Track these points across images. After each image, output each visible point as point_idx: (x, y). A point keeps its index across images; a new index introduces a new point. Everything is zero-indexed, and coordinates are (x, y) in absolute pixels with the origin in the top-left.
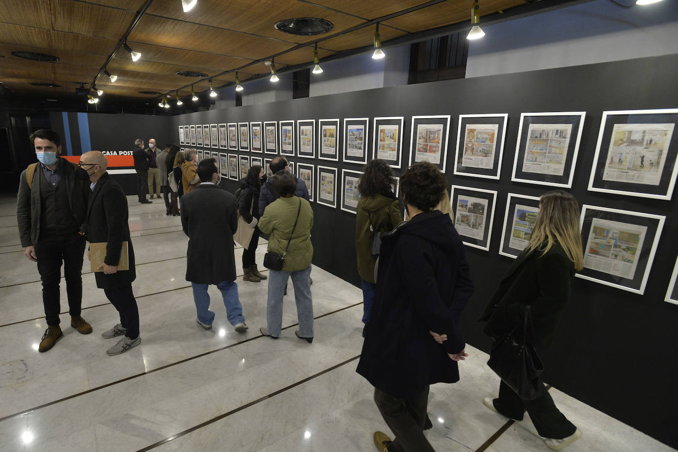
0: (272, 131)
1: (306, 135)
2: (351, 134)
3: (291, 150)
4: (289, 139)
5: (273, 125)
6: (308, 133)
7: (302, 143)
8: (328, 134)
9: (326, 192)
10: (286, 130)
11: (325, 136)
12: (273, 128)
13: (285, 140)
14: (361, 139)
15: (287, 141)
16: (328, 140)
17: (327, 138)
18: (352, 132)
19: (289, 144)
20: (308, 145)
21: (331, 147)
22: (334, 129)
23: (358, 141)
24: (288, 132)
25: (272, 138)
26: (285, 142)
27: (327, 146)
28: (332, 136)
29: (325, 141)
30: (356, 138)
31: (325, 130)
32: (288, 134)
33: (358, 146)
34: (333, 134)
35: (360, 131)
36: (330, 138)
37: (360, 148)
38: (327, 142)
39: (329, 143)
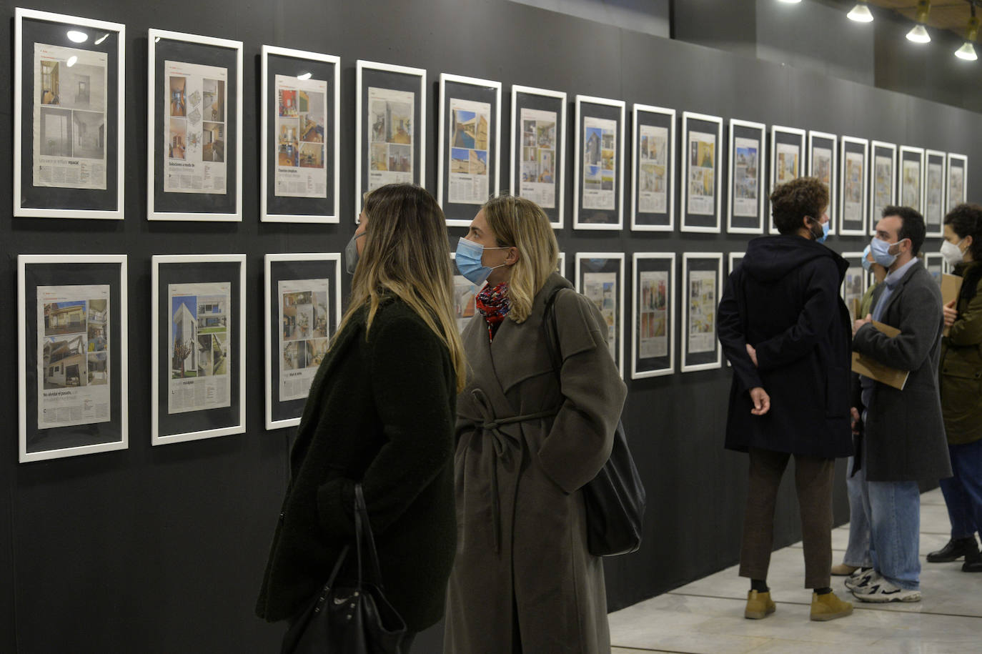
0: (544, 130)
1: (653, 156)
2: (740, 159)
3: (612, 207)
4: (608, 166)
5: (553, 104)
6: (658, 149)
7: (642, 182)
8: (700, 160)
9: (700, 331)
10: (596, 132)
11: (695, 163)
12: (548, 117)
13: (594, 170)
14: (753, 172)
15: (599, 176)
16: (700, 173)
17: (699, 168)
18: (742, 156)
19: (607, 186)
20: (657, 190)
21: (705, 193)
22: (712, 144)
23: (751, 179)
24: (603, 142)
25: (545, 163)
26: (593, 178)
27: (698, 191)
28: (707, 163)
29: (694, 177)
30: (747, 169)
31: (695, 145)
32: (602, 149)
33: (750, 190)
34: (709, 158)
35: (753, 154)
36: (704, 169)
37: (752, 196)
38: (699, 179)
39: (701, 182)
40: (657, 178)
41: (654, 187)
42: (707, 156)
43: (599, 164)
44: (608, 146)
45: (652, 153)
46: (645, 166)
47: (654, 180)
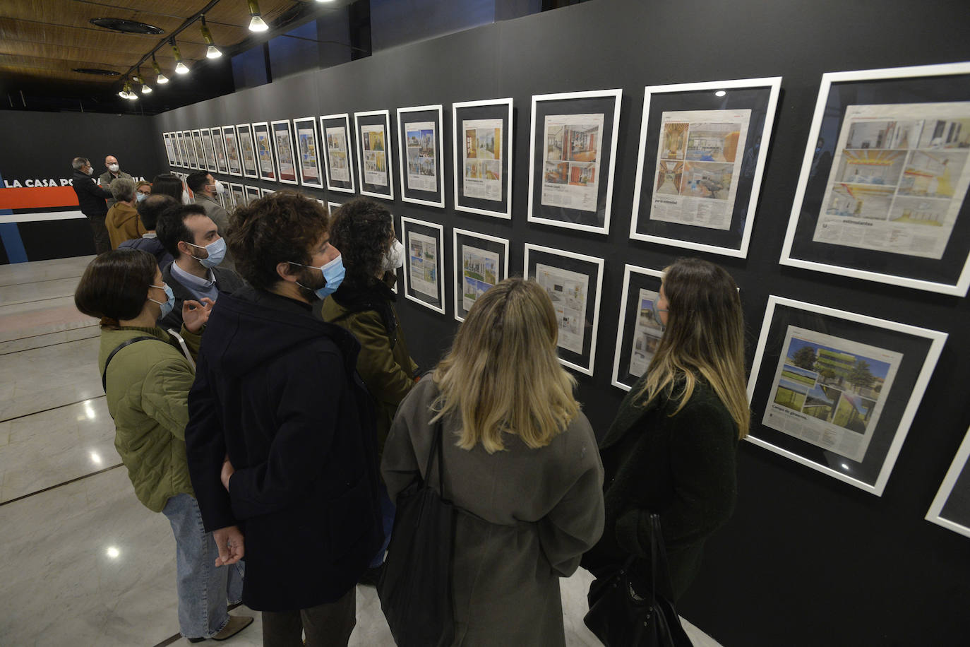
0: (285, 140)
1: (336, 146)
2: (412, 141)
4: (312, 154)
5: (285, 127)
6: (339, 141)
7: (330, 163)
8: (372, 146)
10: (304, 137)
11: (367, 148)
12: (285, 133)
13: (306, 156)
14: (430, 152)
15: (308, 160)
16: (373, 155)
17: (371, 151)
18: (413, 138)
19: (313, 164)
20: (341, 167)
21: (378, 170)
22: (382, 132)
23: (426, 158)
24: (308, 141)
25: (287, 154)
26: (306, 161)
27: (372, 168)
28: (378, 147)
29: (368, 158)
30: (421, 150)
31: (367, 135)
32: (308, 145)
33: (426, 168)
34: (380, 143)
35: (428, 135)
36: (376, 152)
37: (430, 173)
38: (372, 159)
39: (375, 161)
40: (340, 160)
41: (339, 166)
42: (378, 142)
43: (308, 153)
44: (310, 144)
45: (335, 144)
46: (331, 153)
47: (338, 160)
